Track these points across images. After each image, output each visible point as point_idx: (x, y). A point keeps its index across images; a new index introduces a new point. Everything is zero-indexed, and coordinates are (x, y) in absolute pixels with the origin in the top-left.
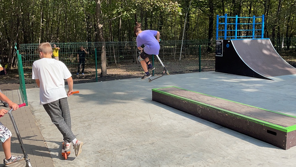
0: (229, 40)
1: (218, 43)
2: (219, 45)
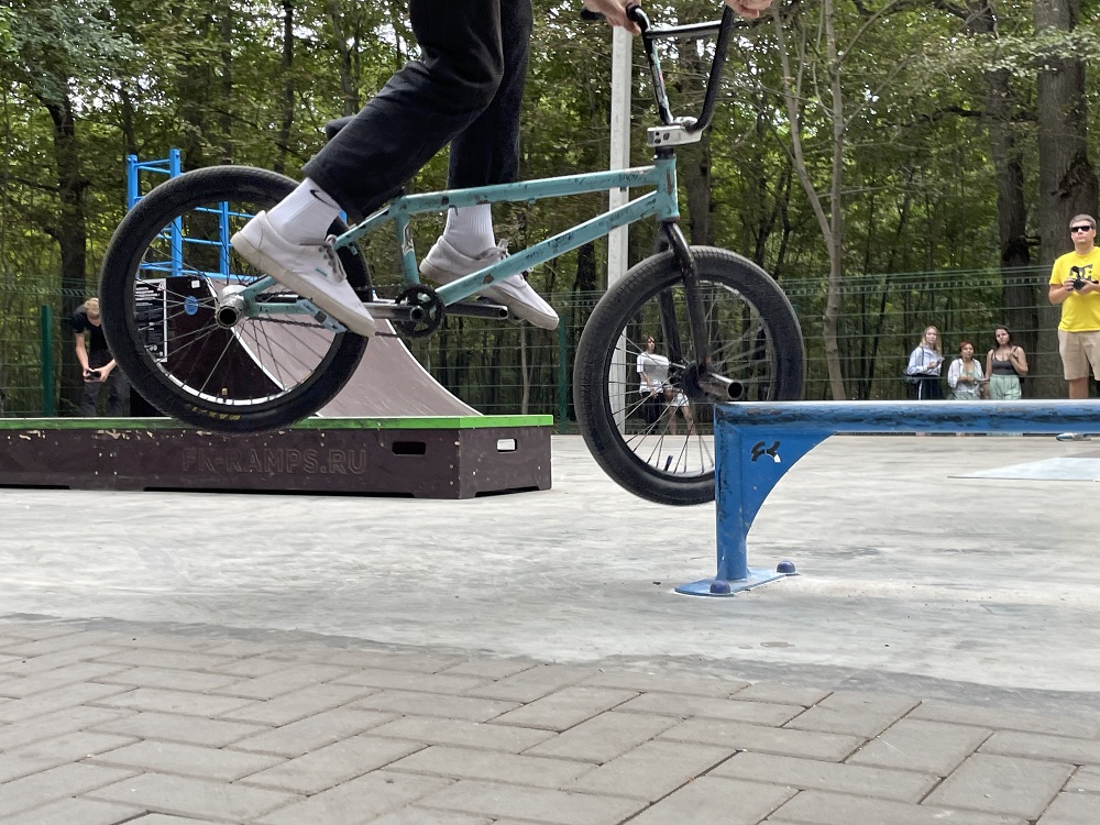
0: (195, 278)
1: (143, 296)
2: (147, 304)
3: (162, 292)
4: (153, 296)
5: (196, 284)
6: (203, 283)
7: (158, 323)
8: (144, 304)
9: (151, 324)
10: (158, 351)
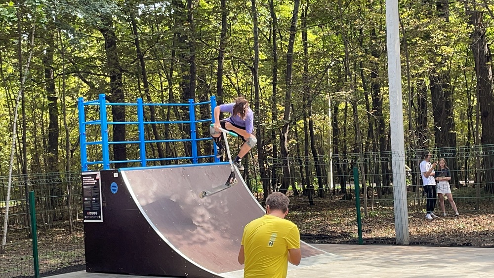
0: (116, 172)
2: (91, 187)
3: (98, 180)
4: (94, 182)
5: (116, 175)
6: (120, 174)
7: (98, 199)
8: (89, 187)
9: (94, 199)
10: (98, 215)
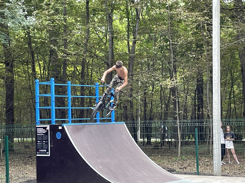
0: (60, 126)
1: (41, 131)
3: (48, 130)
4: (44, 131)
5: (60, 128)
6: (63, 127)
7: (47, 142)
8: (41, 134)
9: (44, 142)
10: (47, 152)
